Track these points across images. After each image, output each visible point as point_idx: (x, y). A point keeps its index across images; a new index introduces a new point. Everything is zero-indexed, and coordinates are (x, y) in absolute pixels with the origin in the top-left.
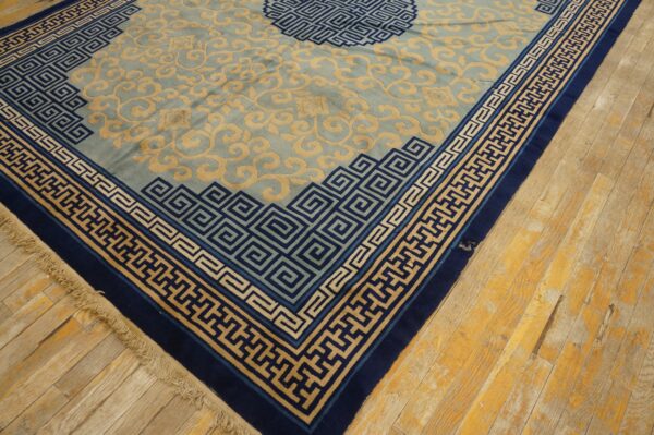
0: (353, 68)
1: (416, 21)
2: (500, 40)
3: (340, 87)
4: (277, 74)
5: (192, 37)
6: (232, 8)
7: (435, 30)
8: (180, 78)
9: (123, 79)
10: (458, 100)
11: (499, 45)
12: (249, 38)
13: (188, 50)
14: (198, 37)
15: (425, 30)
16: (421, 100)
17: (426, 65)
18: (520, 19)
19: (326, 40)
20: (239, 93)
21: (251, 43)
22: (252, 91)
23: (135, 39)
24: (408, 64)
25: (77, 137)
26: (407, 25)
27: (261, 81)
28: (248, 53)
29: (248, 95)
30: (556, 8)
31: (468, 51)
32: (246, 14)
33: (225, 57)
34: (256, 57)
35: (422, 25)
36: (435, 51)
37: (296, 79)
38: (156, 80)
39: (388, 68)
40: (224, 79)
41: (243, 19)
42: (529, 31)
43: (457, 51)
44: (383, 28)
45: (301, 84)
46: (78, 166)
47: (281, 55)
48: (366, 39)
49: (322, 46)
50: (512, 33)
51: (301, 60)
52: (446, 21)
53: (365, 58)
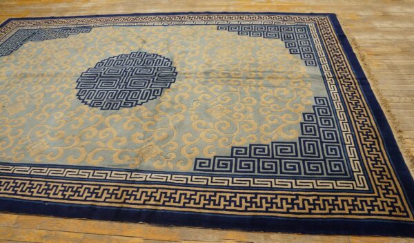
25: (323, 100)
46: (333, 88)
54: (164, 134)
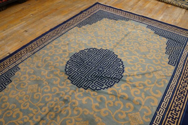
0: (99, 103)
1: (124, 74)
2: (157, 82)
3: (94, 115)
4: (69, 108)
5: (37, 85)
6: (53, 69)
7: (132, 78)
8: (31, 109)
9: (8, 109)
10: (143, 120)
11: (157, 85)
12: (59, 86)
13: (35, 93)
14: (39, 85)
15: (127, 79)
16: (128, 122)
17: (129, 100)
18: (164, 69)
19: (89, 87)
20: (53, 119)
21: (59, 89)
22: (58, 118)
23: (15, 86)
24: (122, 99)
26: (121, 76)
27: (62, 112)
28: (58, 95)
29: (56, 121)
30: (176, 62)
31: (145, 90)
32: (58, 72)
33: (49, 97)
34: (61, 98)
35: (127, 76)
36: (133, 91)
37: (77, 111)
38: (21, 110)
39: (114, 102)
40: (47, 111)
41: (57, 75)
42: (168, 76)
43: (141, 90)
44: (111, 79)
45: (78, 114)
47: (71, 96)
48: (105, 86)
49: (87, 91)
50: (161, 77)
51: (78, 99)
52: (135, 73)
53: (104, 97)
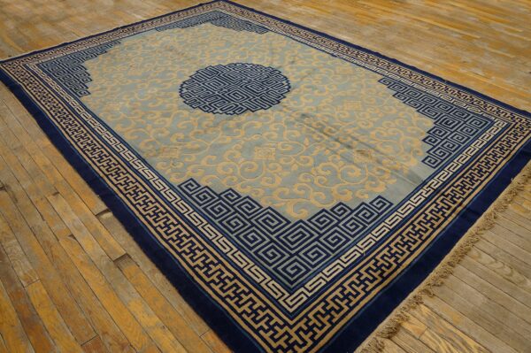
54: (197, 146)
